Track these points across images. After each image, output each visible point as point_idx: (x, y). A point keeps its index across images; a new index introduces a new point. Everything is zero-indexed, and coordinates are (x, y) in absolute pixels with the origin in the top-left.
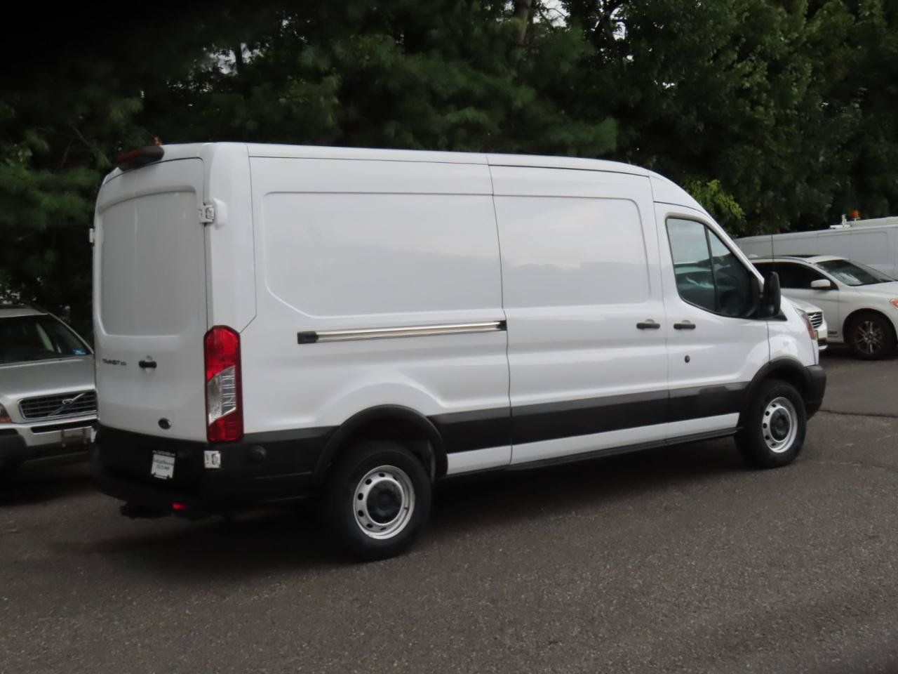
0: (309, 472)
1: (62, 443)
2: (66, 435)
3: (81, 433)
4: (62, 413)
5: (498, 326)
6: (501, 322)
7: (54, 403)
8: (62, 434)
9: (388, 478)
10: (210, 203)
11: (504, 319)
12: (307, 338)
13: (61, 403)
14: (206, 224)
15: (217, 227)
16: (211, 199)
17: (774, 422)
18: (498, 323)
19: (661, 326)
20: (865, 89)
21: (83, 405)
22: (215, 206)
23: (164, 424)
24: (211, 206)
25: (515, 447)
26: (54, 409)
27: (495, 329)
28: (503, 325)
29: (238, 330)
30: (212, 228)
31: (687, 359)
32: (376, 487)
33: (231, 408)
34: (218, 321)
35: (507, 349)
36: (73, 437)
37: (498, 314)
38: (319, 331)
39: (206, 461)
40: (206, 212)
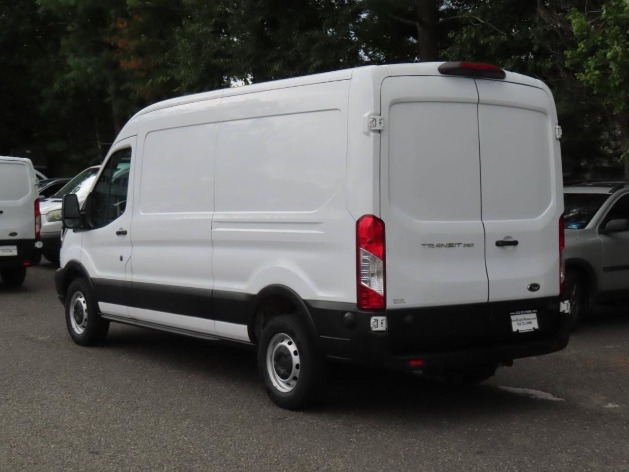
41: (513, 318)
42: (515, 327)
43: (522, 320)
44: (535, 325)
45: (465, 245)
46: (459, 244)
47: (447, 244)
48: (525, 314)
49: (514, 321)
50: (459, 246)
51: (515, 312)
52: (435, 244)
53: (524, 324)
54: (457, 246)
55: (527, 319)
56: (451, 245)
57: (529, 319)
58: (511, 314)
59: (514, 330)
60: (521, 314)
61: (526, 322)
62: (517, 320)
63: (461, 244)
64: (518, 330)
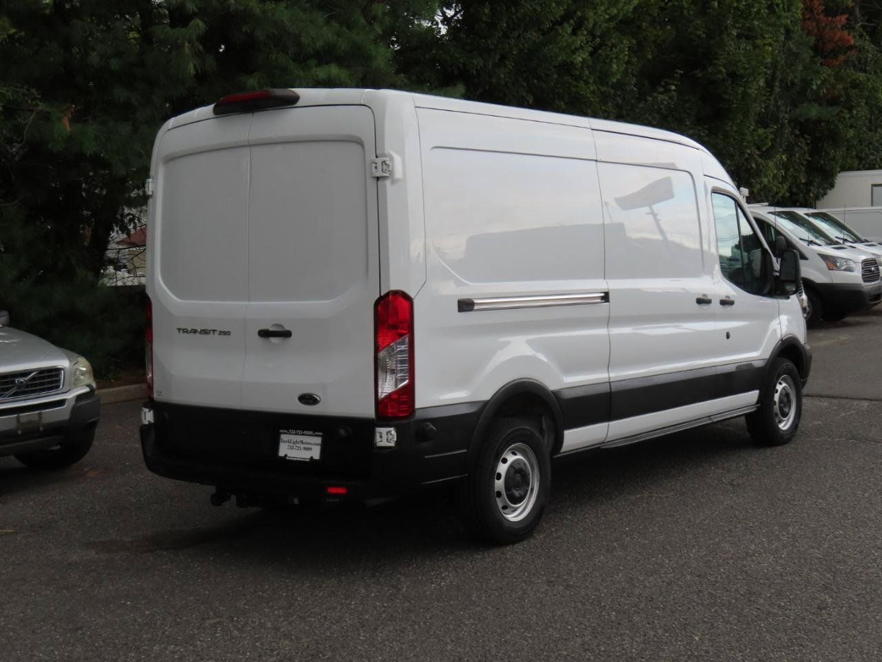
0: (465, 451)
1: (17, 429)
2: (23, 420)
3: (36, 419)
4: (15, 394)
5: (602, 298)
6: (604, 293)
7: (7, 383)
8: (18, 418)
9: (519, 457)
10: (384, 155)
11: (607, 291)
12: (465, 305)
13: (13, 382)
14: (378, 178)
15: (394, 182)
16: (386, 152)
17: (781, 401)
18: (603, 295)
19: (713, 302)
20: (682, 72)
21: (36, 385)
22: (392, 159)
23: (308, 399)
24: (387, 159)
25: (612, 423)
26: (7, 389)
27: (599, 301)
28: (606, 297)
29: (412, 295)
30: (388, 182)
31: (728, 337)
32: (511, 466)
33: (404, 380)
34: (394, 286)
35: (608, 321)
36: (30, 422)
37: (602, 285)
38: (476, 299)
39: (378, 439)
40: (382, 165)
41: (284, 437)
42: (284, 450)
43: (297, 442)
44: (316, 453)
45: (221, 333)
46: (214, 331)
47: (201, 330)
48: (303, 435)
49: (284, 442)
50: (214, 333)
51: (288, 429)
52: (189, 329)
53: (299, 448)
54: (212, 332)
55: (306, 443)
56: (205, 332)
57: (309, 444)
58: (281, 431)
59: (281, 453)
60: (296, 434)
61: (303, 446)
62: (289, 442)
63: (216, 330)
64: (286, 455)
